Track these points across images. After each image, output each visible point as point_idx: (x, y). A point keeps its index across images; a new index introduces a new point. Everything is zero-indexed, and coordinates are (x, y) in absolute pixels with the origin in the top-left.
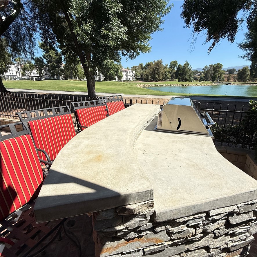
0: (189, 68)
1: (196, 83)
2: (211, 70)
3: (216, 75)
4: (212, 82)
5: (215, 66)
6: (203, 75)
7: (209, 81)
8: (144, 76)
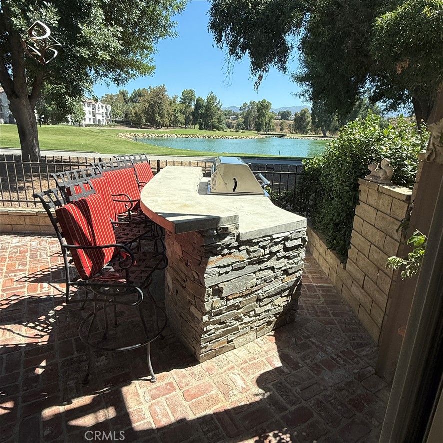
0: (216, 106)
1: (232, 134)
2: (254, 112)
3: (262, 121)
4: (256, 132)
5: (260, 106)
6: (241, 120)
7: (252, 130)
8: (133, 116)
